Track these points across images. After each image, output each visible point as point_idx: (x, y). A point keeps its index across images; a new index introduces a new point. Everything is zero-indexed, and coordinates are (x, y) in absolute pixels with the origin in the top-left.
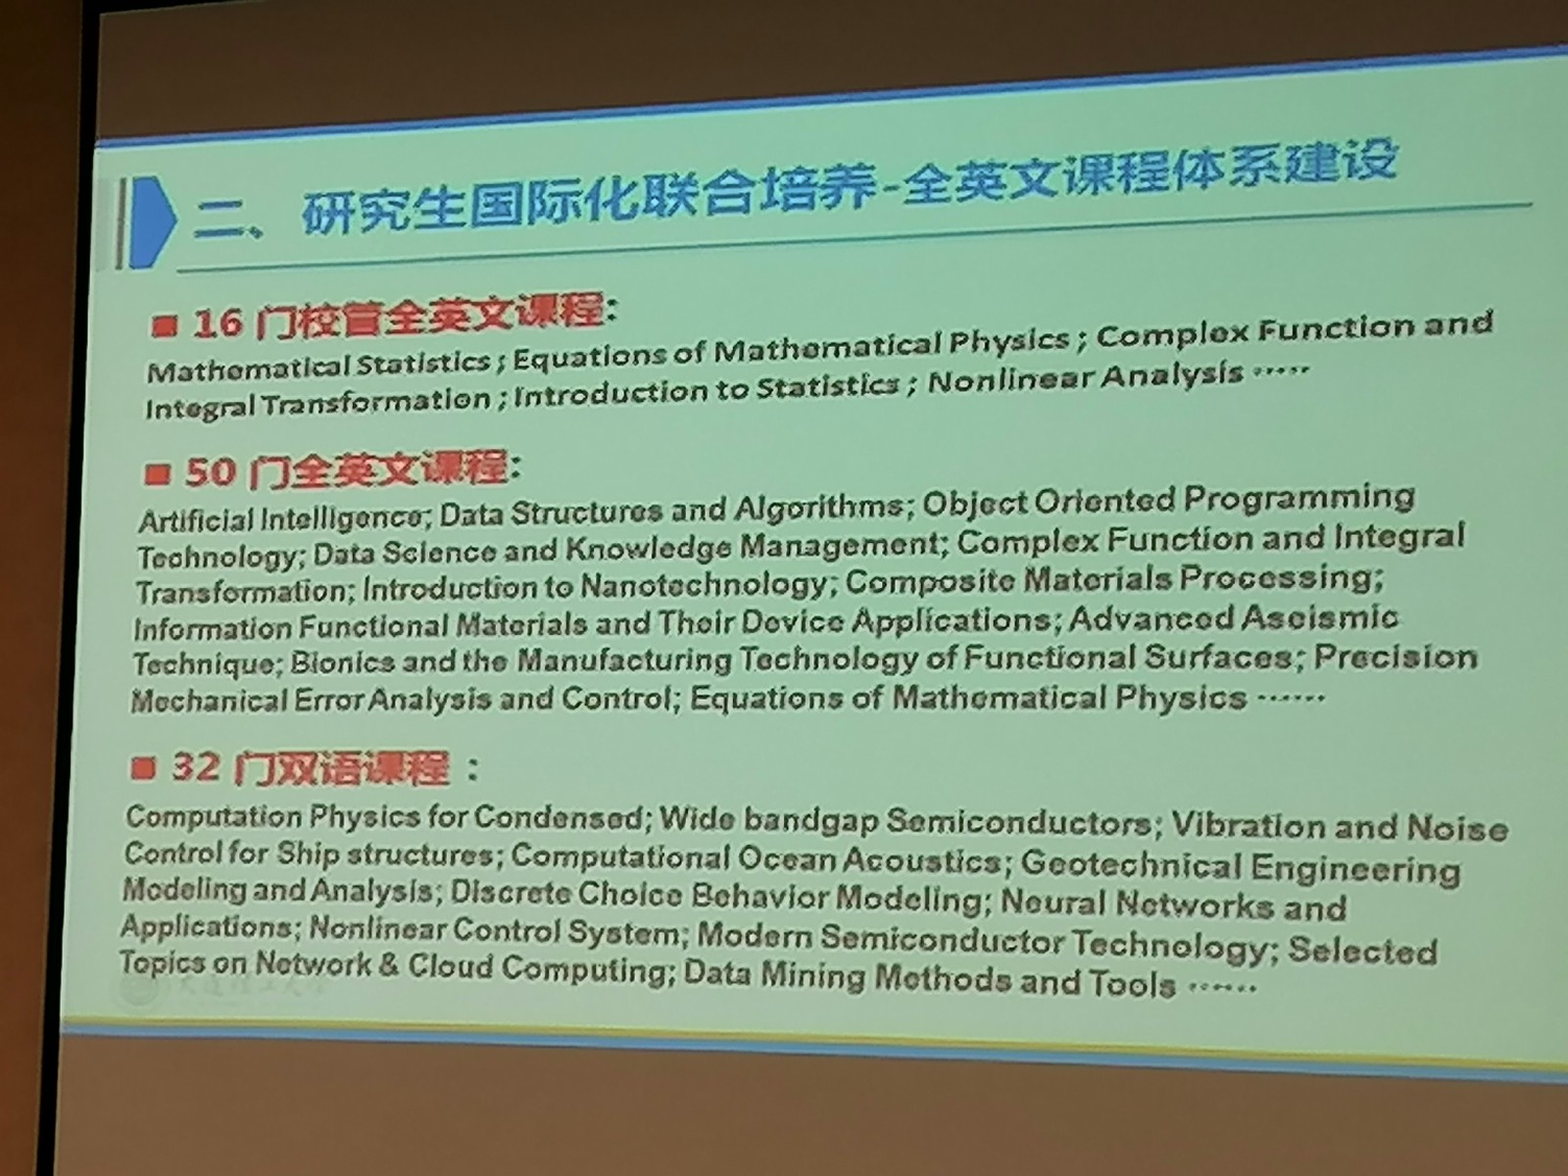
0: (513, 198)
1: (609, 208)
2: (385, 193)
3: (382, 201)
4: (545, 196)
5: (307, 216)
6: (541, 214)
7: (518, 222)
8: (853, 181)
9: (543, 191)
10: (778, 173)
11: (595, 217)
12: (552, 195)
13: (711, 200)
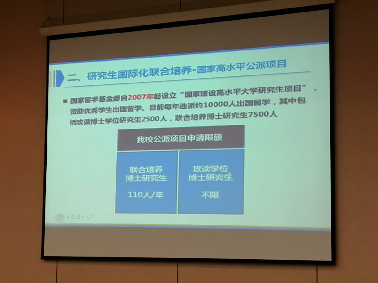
0: (125, 73)
1: (143, 75)
2: (102, 73)
5: (88, 77)
6: (131, 76)
7: (126, 77)
8: (187, 69)
9: (131, 72)
10: (174, 68)
11: (140, 76)
13: (162, 73)
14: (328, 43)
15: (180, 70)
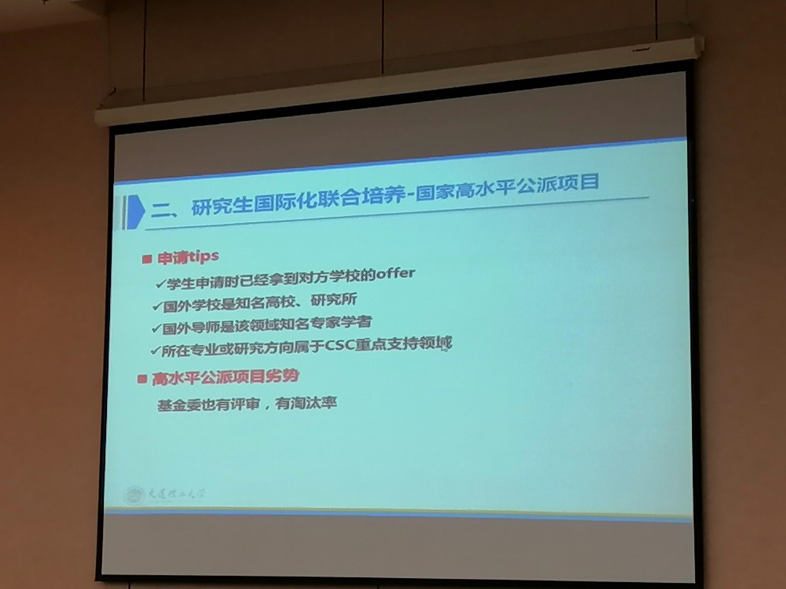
0: (270, 201)
1: (306, 204)
2: (222, 200)
3: (222, 203)
4: (282, 200)
5: (193, 208)
6: (280, 206)
7: (272, 210)
8: (396, 192)
9: (281, 198)
10: (369, 190)
11: (301, 207)
12: (285, 199)
13: (344, 200)
14: (684, 140)
15: (382, 194)
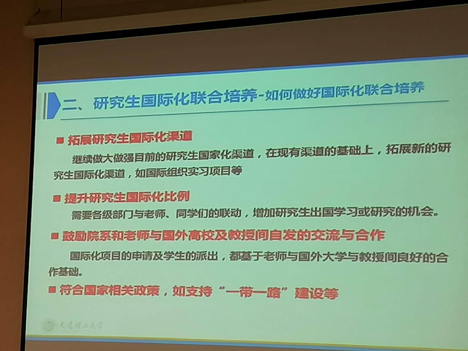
0: (153, 99)
1: (181, 102)
2: (117, 97)
3: (116, 100)
5: (95, 104)
6: (161, 103)
7: (154, 106)
8: (250, 94)
9: (162, 97)
10: (229, 91)
11: (177, 104)
13: (210, 99)
